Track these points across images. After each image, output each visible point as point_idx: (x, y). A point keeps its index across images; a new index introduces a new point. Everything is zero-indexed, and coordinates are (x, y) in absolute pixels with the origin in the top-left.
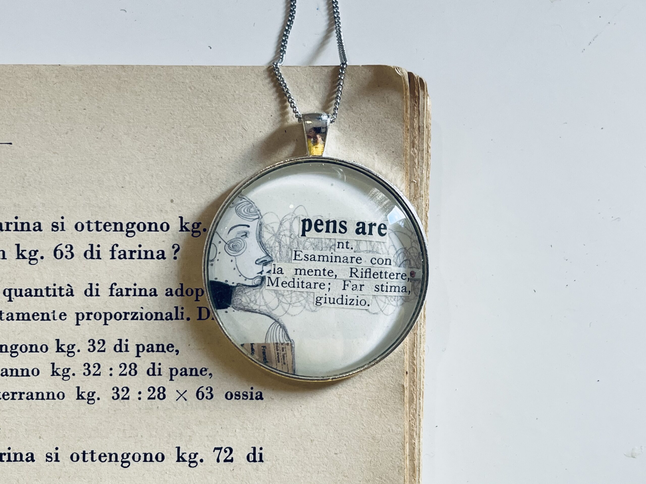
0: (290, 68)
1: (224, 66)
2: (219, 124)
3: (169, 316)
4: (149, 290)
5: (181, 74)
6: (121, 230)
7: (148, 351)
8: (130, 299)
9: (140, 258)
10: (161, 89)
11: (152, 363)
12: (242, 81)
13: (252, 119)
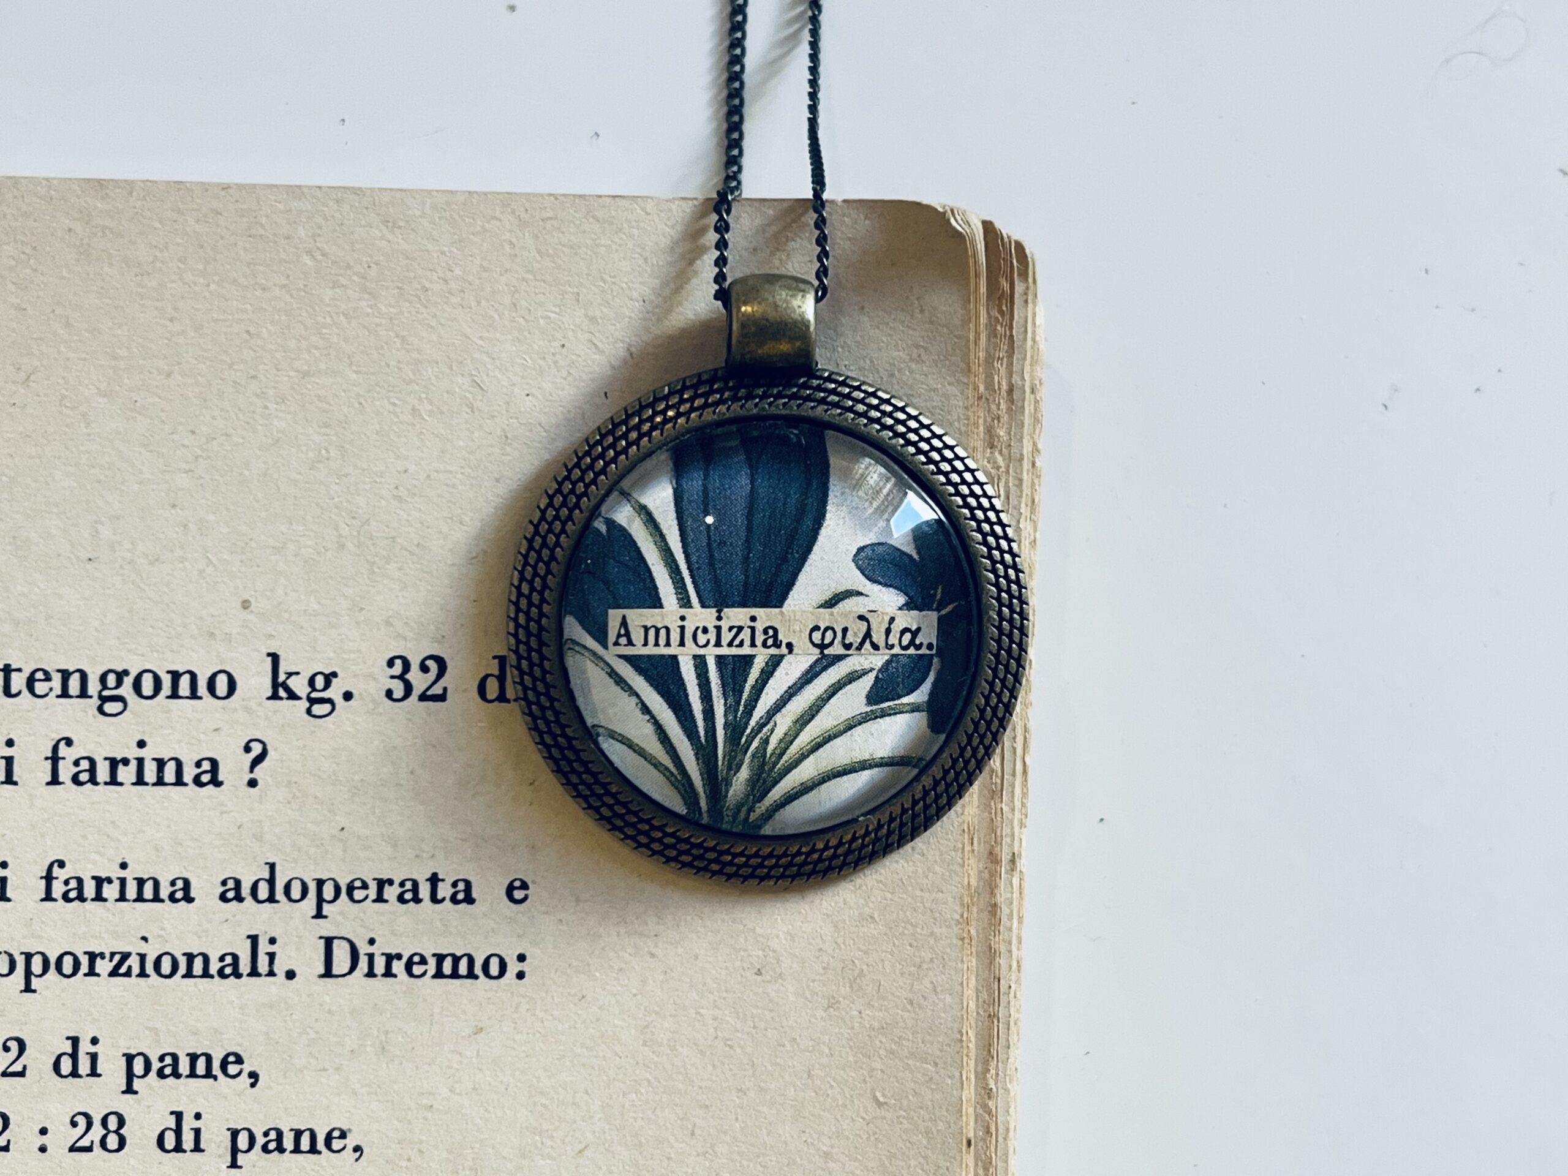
0: (621, 203)
1: (417, 191)
2: (399, 369)
3: (228, 965)
4: (168, 884)
5: (281, 212)
6: (84, 694)
7: (161, 1074)
8: (109, 909)
9: (140, 781)
10: (218, 257)
11: (172, 1113)
12: (472, 237)
13: (504, 355)
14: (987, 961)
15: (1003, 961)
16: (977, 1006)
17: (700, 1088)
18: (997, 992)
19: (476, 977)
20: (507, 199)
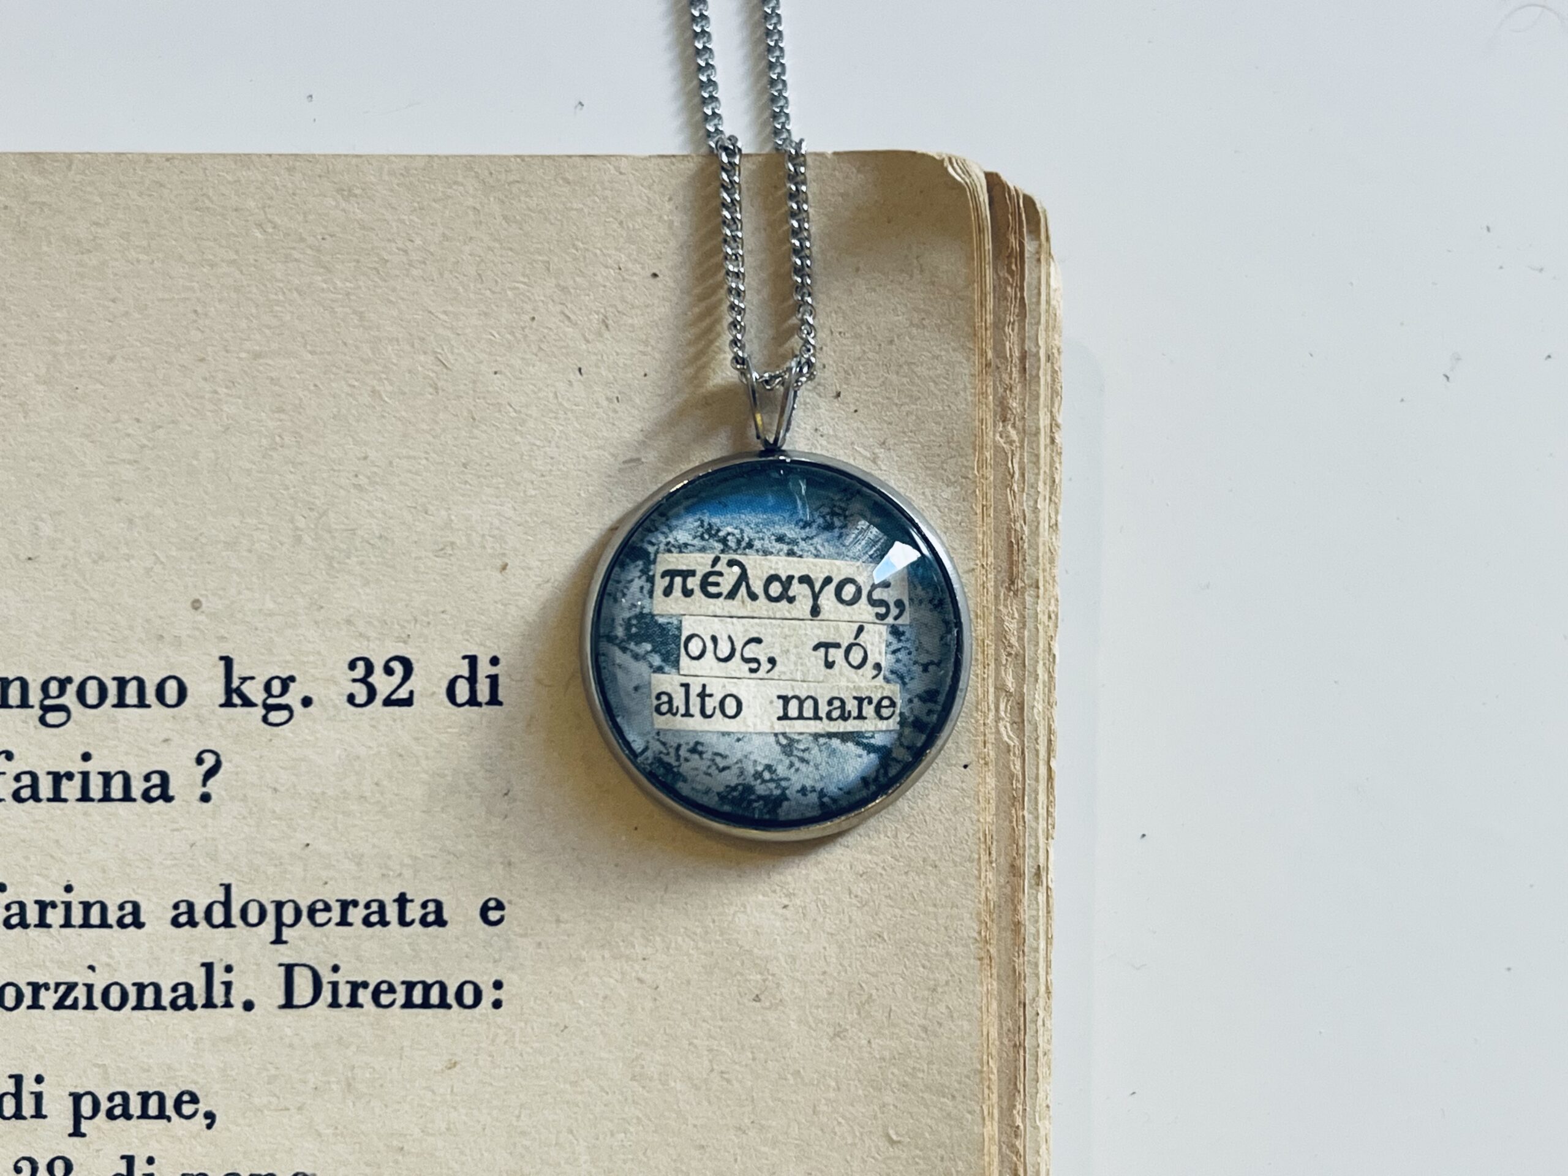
0: (593, 163)
1: (373, 156)
2: (357, 347)
3: (182, 996)
4: (116, 908)
5: (229, 182)
6: (24, 704)
7: (110, 1115)
8: (53, 937)
9: (85, 797)
10: (163, 232)
11: (123, 1157)
12: (433, 204)
13: (468, 330)
14: (1010, 985)
15: (1029, 985)
16: (999, 1034)
17: (695, 1126)
18: (1022, 1019)
19: (449, 1007)
20: (470, 162)
